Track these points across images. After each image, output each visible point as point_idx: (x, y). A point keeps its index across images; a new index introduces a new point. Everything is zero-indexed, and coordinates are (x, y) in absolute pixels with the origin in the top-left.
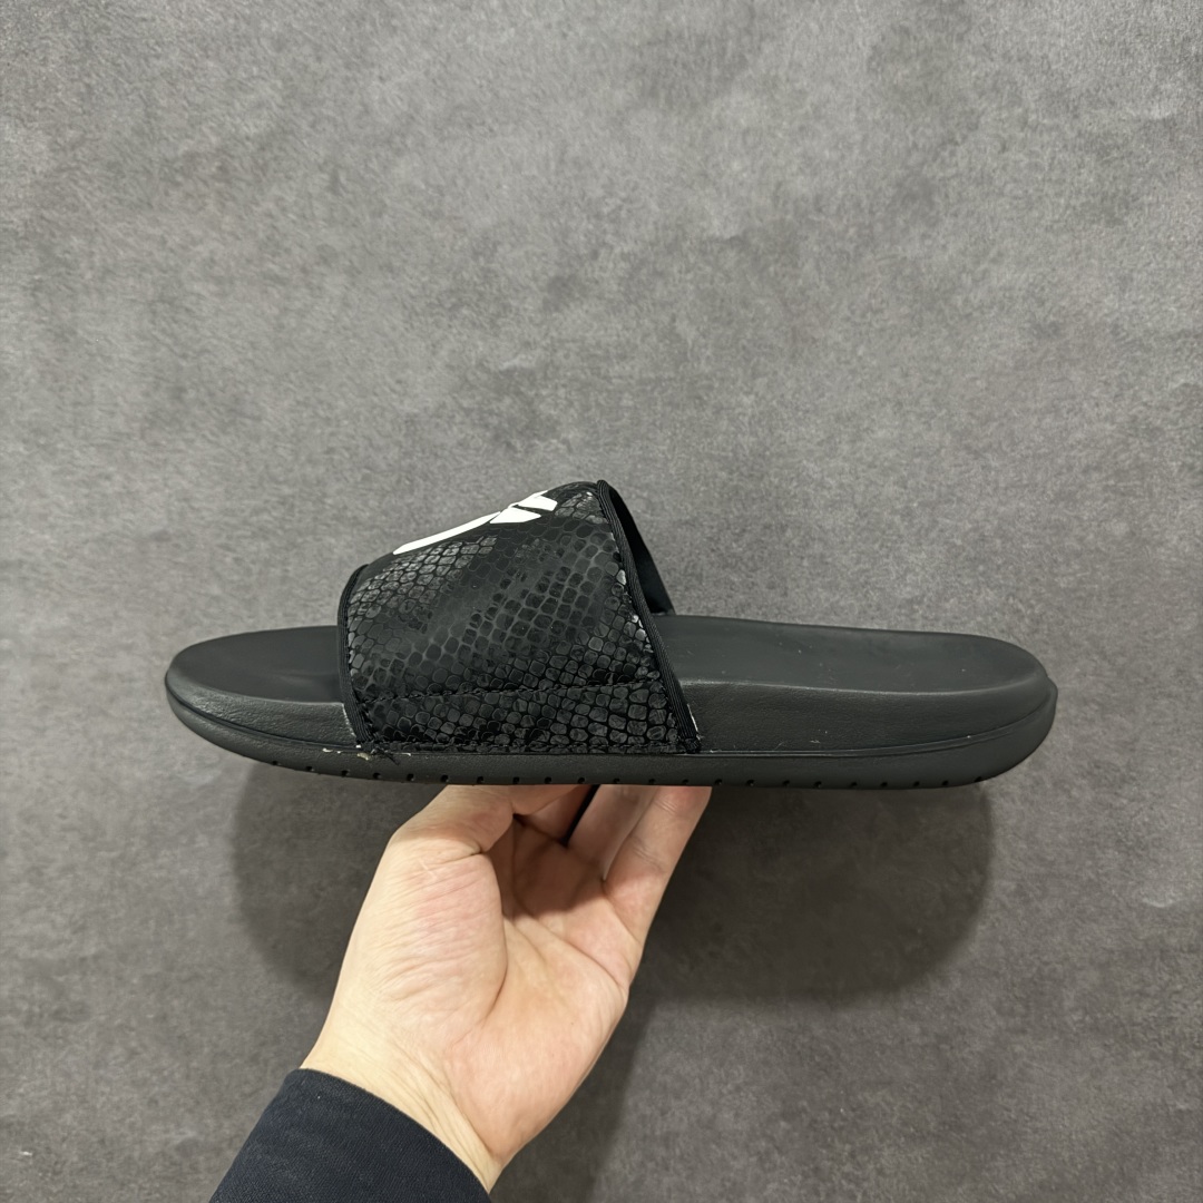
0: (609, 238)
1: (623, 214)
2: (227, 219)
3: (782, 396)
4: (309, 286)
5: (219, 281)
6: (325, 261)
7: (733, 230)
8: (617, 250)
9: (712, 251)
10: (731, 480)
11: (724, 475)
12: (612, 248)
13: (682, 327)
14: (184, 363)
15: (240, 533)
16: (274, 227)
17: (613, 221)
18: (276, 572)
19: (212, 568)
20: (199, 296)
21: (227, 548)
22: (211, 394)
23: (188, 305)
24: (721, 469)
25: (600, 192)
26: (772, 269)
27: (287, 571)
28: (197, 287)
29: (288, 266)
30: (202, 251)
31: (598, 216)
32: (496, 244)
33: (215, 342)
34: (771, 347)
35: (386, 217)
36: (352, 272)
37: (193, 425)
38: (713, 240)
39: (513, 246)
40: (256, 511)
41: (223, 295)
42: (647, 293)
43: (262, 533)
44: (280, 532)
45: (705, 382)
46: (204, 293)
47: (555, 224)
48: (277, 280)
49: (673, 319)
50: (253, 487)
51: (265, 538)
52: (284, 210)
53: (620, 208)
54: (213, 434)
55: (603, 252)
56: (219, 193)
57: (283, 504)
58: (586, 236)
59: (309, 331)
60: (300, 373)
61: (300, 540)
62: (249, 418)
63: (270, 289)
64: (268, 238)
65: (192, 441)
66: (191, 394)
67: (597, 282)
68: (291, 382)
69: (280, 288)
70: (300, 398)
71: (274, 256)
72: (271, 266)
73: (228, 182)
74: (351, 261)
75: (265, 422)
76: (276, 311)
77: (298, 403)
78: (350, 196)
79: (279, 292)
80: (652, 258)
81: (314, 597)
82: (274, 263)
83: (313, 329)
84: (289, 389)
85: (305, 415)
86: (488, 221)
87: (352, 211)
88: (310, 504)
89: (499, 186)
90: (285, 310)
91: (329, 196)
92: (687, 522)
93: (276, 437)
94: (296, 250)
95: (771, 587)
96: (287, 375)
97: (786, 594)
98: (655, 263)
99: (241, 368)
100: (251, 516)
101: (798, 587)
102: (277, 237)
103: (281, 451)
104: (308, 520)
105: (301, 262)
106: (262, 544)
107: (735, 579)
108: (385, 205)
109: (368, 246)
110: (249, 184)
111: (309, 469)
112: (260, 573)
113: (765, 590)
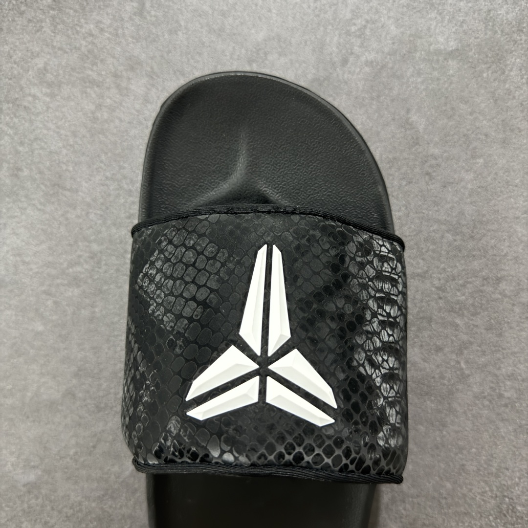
0: (356, 49)
1: (368, 32)
2: (58, 38)
3: (496, 174)
4: (118, 87)
5: (50, 85)
6: (132, 69)
7: (453, 45)
8: (363, 59)
9: (438, 61)
10: (455, 240)
11: (449, 237)
12: (358, 57)
13: (414, 118)
14: (21, 149)
15: (59, 281)
16: (94, 43)
17: (360, 37)
18: (85, 313)
19: (37, 310)
20: (35, 97)
21: (47, 293)
22: (41, 172)
23: (26, 104)
24: (448, 231)
25: (349, 16)
26: (485, 75)
27: (94, 312)
28: (34, 90)
29: (104, 73)
30: (40, 63)
31: (348, 33)
32: (266, 54)
33: (45, 132)
34: (486, 135)
35: (180, 33)
36: (152, 75)
37: (26, 196)
38: (438, 52)
39: (280, 55)
40: (72, 264)
41: (52, 96)
42: (387, 92)
43: (76, 281)
44: (90, 281)
45: (433, 162)
46: (39, 94)
47: (313, 38)
48: (94, 83)
49: (408, 111)
50: (70, 245)
51: (78, 286)
52: (102, 30)
53: (365, 27)
54: (41, 204)
55: (351, 59)
56: (53, 18)
57: (92, 258)
58: (338, 47)
59: (117, 122)
60: (109, 154)
61: (105, 288)
62: (69, 190)
63: (88, 90)
64: (89, 52)
65: (25, 209)
66: (26, 172)
67: (346, 83)
68: (102, 162)
69: (96, 89)
70: (108, 174)
71: (93, 65)
72: (90, 73)
73: (60, 10)
74: (152, 68)
75: (80, 193)
76: (92, 107)
77: (107, 178)
78: (154, 19)
79: (95, 92)
80: (390, 65)
81: (116, 333)
82: (92, 70)
83: (121, 121)
84: (100, 167)
85: (111, 188)
86: (261, 36)
87: (154, 31)
88: (114, 258)
89: (270, 11)
90: (99, 107)
91: (137, 19)
92: (418, 275)
93: (89, 205)
94: (110, 60)
95: (489, 329)
96: (99, 156)
97: (500, 335)
98: (392, 68)
99: (64, 151)
100: (68, 268)
101: (511, 328)
102: (96, 51)
103: (92, 216)
104: (112, 271)
105: (113, 70)
106: (76, 290)
107: (458, 321)
108: (181, 26)
109: (165, 55)
110: (76, 11)
111: (114, 230)
112: (74, 313)
113: (483, 331)
